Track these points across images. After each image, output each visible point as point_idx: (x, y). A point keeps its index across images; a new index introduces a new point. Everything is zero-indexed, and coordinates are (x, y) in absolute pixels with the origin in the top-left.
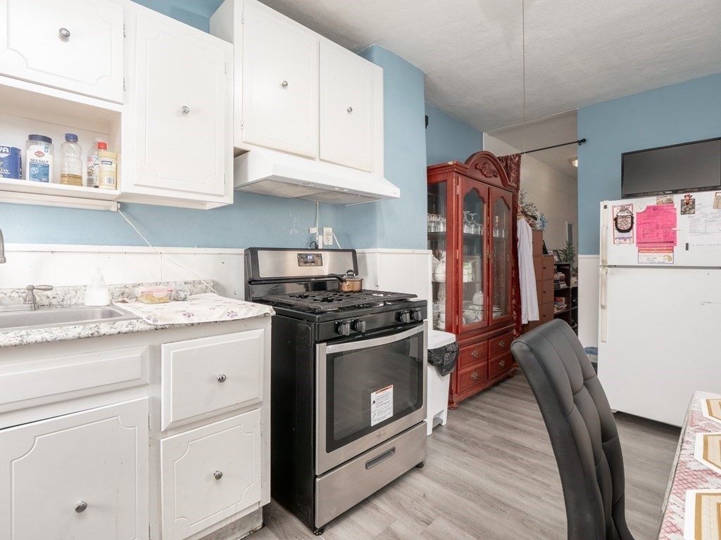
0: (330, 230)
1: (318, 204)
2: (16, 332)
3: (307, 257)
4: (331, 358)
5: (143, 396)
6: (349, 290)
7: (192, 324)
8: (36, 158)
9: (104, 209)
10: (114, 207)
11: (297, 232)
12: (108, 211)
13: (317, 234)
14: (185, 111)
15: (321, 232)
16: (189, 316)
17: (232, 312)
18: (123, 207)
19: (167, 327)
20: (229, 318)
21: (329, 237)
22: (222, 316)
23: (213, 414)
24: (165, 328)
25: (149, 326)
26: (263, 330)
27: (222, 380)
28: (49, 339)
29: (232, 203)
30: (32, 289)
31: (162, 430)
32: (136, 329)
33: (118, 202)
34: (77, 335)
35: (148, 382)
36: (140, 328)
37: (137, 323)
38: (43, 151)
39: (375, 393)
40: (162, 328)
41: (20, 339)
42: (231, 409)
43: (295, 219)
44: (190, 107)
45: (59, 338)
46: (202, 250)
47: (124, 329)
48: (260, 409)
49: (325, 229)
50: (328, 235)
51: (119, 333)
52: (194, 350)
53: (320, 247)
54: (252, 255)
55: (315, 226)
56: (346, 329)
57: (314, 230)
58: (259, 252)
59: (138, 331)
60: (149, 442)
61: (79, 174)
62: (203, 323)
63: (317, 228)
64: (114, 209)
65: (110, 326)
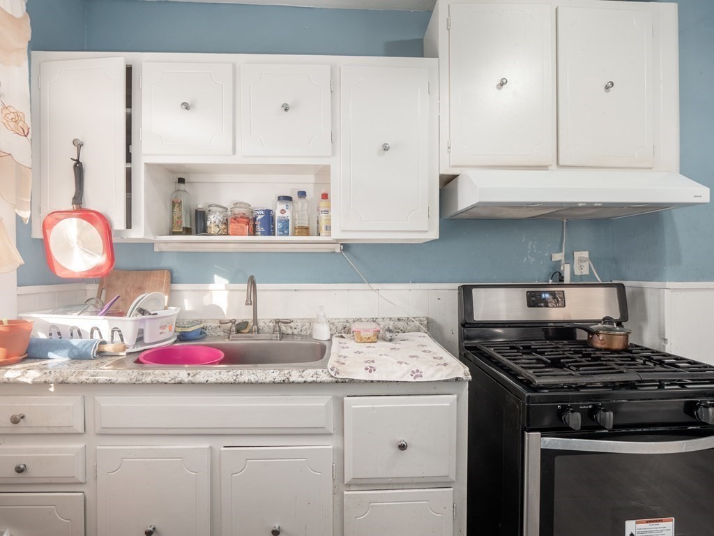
0: (585, 254)
1: (565, 221)
2: (234, 371)
3: (541, 296)
4: (548, 456)
5: (328, 445)
6: (603, 346)
7: (372, 381)
8: (281, 215)
9: (330, 251)
10: (338, 248)
11: (532, 260)
12: (334, 252)
13: (563, 262)
14: (386, 148)
15: (569, 258)
16: (370, 371)
17: (418, 371)
18: (346, 247)
19: (347, 381)
20: (411, 379)
21: (583, 264)
22: (404, 375)
23: (395, 481)
24: (345, 382)
25: (331, 379)
26: (455, 396)
27: (403, 447)
28: (253, 381)
29: (438, 238)
30: (277, 322)
31: (345, 483)
32: (319, 380)
33: (341, 244)
34: (273, 380)
35: (332, 432)
36: (323, 379)
37: (322, 374)
38: (285, 209)
39: (634, 522)
40: (342, 382)
41: (235, 378)
42: (415, 480)
43: (530, 243)
44: (390, 144)
45: (259, 381)
46: (417, 286)
47: (310, 379)
48: (452, 489)
49: (575, 253)
50: (581, 260)
51: (305, 382)
52: (374, 409)
53: (567, 280)
54: (466, 293)
55: (560, 251)
56: (575, 420)
57: (558, 257)
58: (474, 290)
59: (321, 382)
60: (334, 491)
61: (307, 225)
62: (383, 381)
63: (563, 254)
64: (338, 250)
65: (300, 374)
